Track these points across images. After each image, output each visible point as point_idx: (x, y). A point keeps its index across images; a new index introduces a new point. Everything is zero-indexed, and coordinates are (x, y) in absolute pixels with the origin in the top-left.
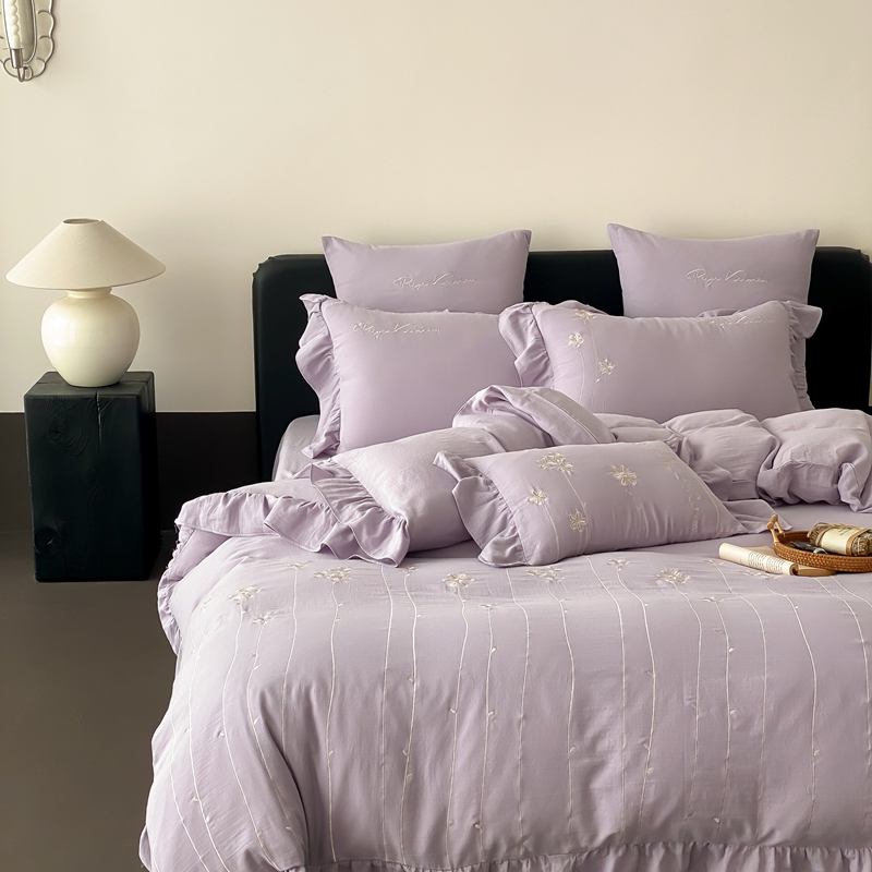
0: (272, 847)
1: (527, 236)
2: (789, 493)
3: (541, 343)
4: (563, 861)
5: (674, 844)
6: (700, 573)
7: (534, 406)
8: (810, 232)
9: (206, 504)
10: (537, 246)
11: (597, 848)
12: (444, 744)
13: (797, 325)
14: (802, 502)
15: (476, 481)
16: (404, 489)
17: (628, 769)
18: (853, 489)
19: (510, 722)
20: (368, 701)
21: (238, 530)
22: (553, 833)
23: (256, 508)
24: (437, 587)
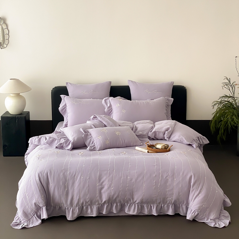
0: (39, 202)
1: (110, 82)
2: (155, 137)
3: (111, 106)
4: (96, 206)
5: (118, 203)
6: (130, 152)
7: (103, 119)
8: (172, 82)
9: (34, 138)
10: (112, 85)
11: (103, 203)
12: (73, 183)
13: (167, 102)
14: (158, 139)
15: (88, 134)
16: (73, 135)
17: (108, 188)
18: (167, 137)
19: (86, 179)
20: (59, 175)
21: (40, 144)
22: (94, 200)
23: (44, 139)
24: (77, 154)
